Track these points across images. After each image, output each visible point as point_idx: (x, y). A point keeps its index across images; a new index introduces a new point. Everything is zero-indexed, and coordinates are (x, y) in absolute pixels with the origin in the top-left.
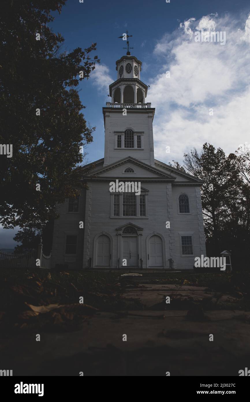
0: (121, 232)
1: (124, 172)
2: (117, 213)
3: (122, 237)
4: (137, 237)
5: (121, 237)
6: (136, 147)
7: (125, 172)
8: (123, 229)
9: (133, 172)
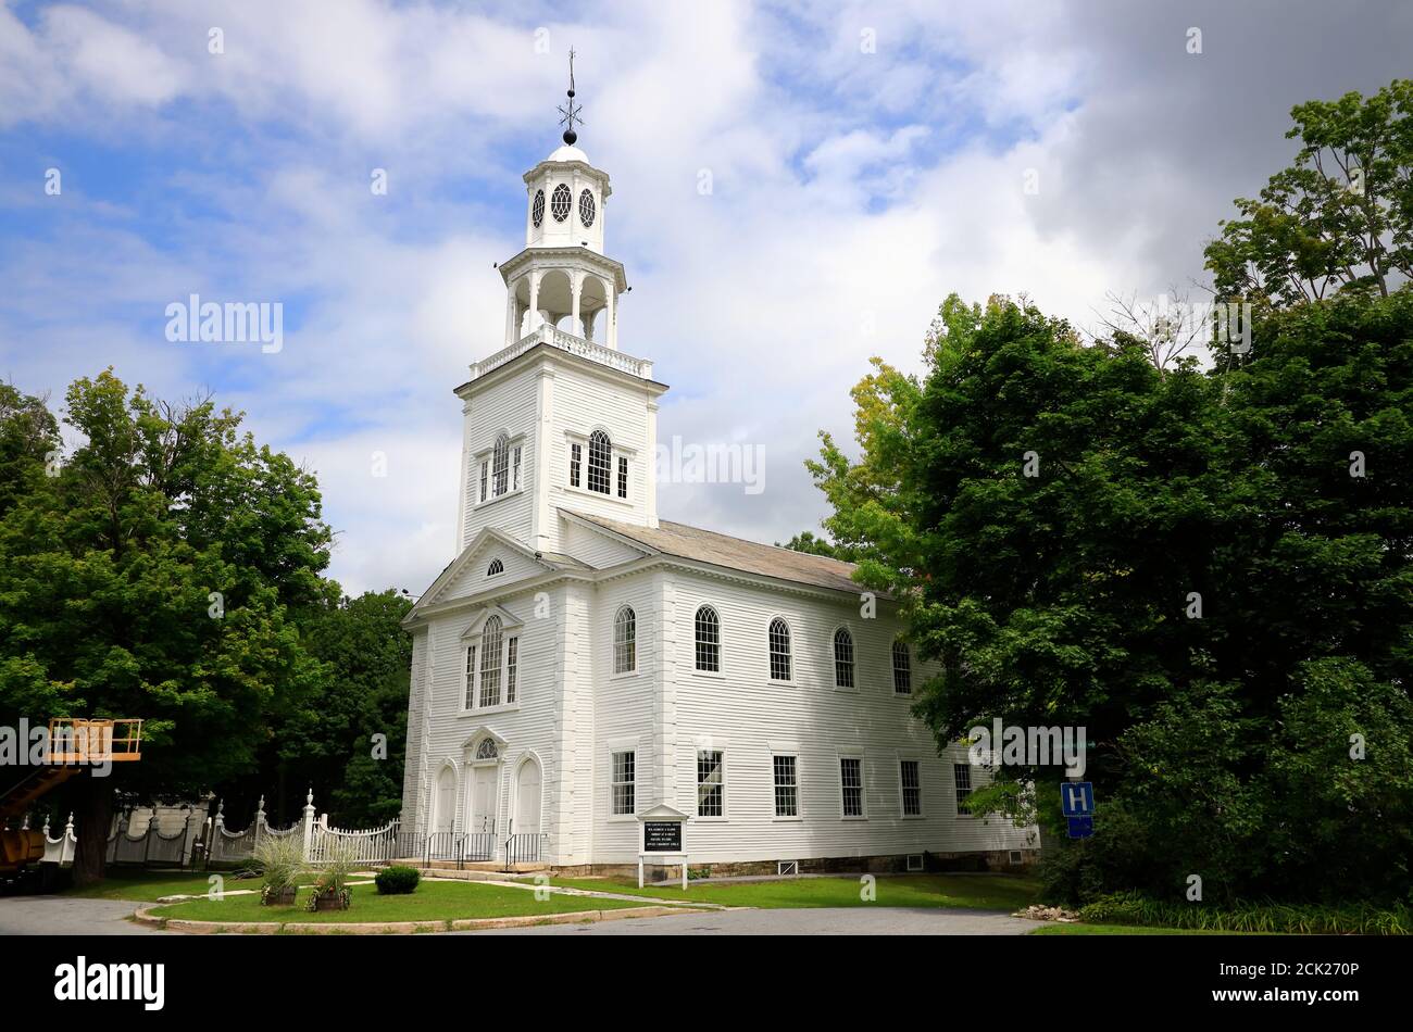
0: (472, 758)
1: (485, 576)
2: (469, 705)
3: (476, 768)
4: (496, 767)
5: (472, 771)
6: (510, 489)
7: (489, 574)
8: (475, 748)
9: (502, 570)
